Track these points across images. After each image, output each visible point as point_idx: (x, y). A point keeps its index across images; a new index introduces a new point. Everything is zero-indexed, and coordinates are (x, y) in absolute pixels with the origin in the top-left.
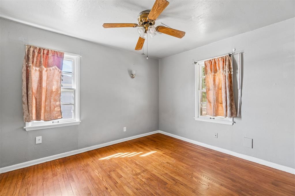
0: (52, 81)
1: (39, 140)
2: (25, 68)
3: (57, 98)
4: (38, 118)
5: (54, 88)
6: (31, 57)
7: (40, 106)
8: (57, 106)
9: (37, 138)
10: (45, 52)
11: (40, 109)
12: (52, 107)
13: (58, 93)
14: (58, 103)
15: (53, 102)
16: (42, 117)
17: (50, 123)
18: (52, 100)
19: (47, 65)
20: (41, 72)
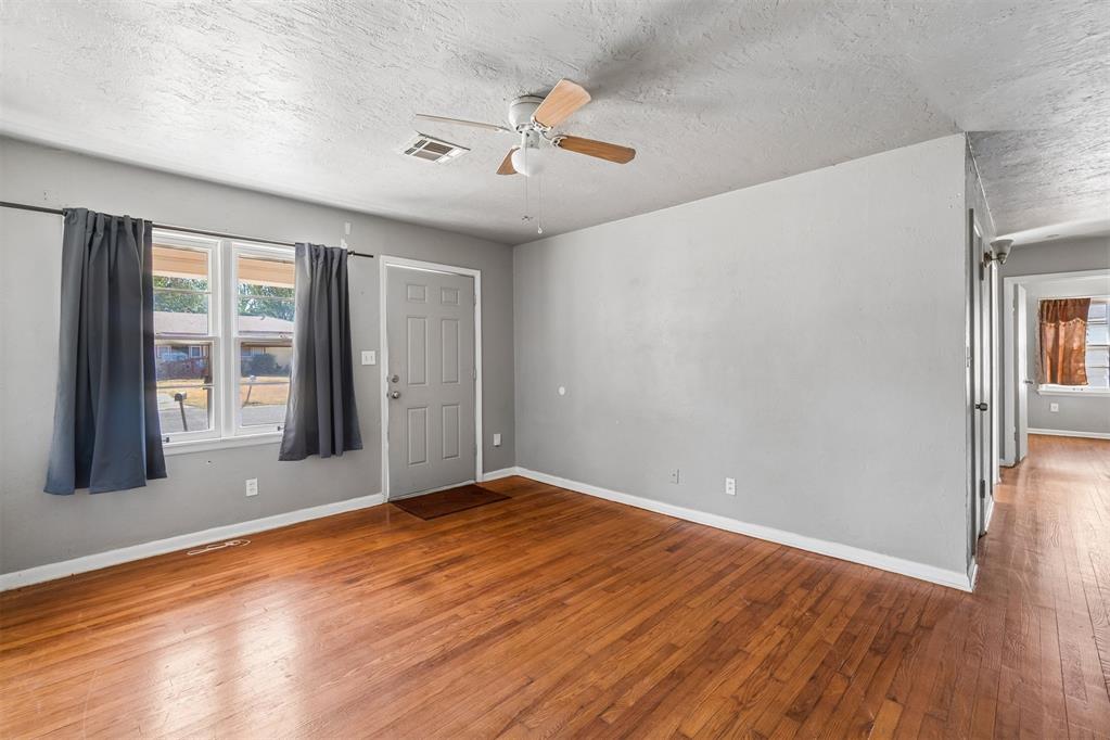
0: (1072, 337)
1: (1055, 407)
2: (1038, 326)
3: (1079, 358)
4: (1054, 380)
5: (1076, 345)
6: (1045, 313)
7: (1057, 365)
8: (1080, 369)
9: (1052, 405)
10: (1063, 303)
11: (1057, 371)
12: (1073, 370)
13: (1081, 351)
14: (1081, 365)
15: (1073, 364)
16: (1059, 380)
17: (1069, 388)
18: (1072, 361)
19: (1067, 319)
20: (1057, 329)
